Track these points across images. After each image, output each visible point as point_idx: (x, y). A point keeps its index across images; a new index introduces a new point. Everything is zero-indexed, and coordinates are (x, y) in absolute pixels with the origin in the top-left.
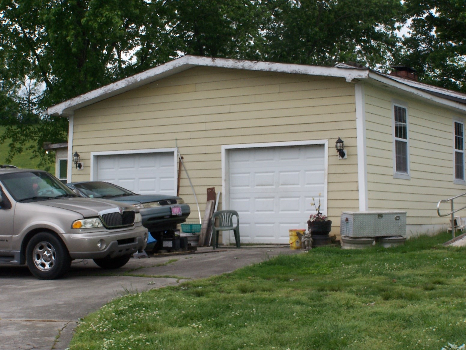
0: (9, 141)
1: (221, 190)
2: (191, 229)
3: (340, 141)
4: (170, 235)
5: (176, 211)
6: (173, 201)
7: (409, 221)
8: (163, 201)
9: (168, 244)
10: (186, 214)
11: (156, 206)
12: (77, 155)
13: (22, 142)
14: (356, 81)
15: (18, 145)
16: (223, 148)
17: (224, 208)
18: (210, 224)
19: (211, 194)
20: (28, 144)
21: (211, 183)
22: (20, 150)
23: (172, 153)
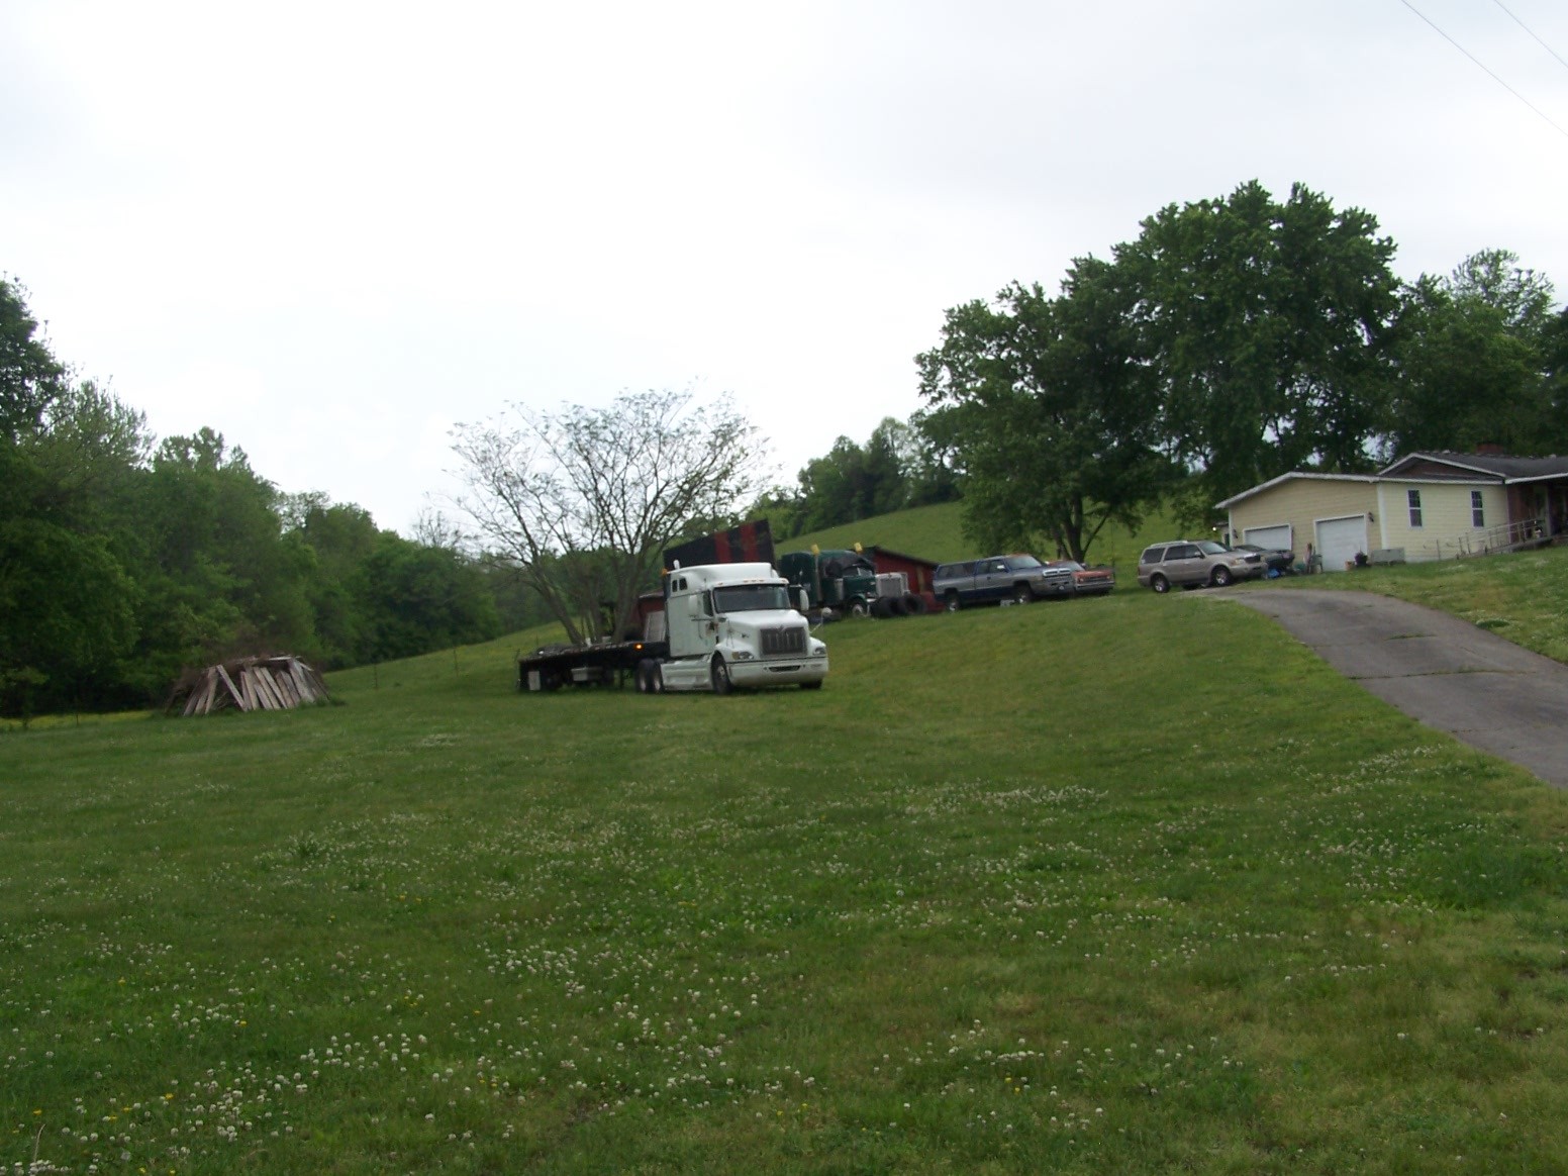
0: (1179, 521)
1: (1315, 545)
2: (1299, 566)
3: (1370, 514)
4: (1285, 569)
5: (1286, 556)
6: (1285, 551)
7: (1407, 554)
8: (1280, 552)
9: (1284, 573)
10: (1292, 558)
11: (1275, 554)
12: (1235, 531)
13: (1191, 521)
14: (1375, 483)
15: (1187, 524)
16: (1314, 521)
17: (1317, 553)
18: (1309, 561)
19: (1310, 547)
20: (1195, 522)
21: (1309, 541)
22: (1189, 528)
23: (1287, 526)
